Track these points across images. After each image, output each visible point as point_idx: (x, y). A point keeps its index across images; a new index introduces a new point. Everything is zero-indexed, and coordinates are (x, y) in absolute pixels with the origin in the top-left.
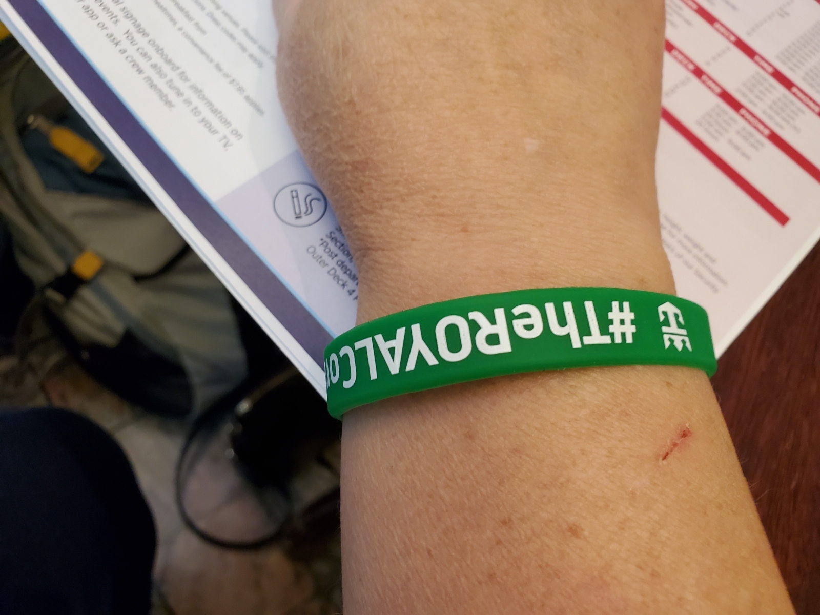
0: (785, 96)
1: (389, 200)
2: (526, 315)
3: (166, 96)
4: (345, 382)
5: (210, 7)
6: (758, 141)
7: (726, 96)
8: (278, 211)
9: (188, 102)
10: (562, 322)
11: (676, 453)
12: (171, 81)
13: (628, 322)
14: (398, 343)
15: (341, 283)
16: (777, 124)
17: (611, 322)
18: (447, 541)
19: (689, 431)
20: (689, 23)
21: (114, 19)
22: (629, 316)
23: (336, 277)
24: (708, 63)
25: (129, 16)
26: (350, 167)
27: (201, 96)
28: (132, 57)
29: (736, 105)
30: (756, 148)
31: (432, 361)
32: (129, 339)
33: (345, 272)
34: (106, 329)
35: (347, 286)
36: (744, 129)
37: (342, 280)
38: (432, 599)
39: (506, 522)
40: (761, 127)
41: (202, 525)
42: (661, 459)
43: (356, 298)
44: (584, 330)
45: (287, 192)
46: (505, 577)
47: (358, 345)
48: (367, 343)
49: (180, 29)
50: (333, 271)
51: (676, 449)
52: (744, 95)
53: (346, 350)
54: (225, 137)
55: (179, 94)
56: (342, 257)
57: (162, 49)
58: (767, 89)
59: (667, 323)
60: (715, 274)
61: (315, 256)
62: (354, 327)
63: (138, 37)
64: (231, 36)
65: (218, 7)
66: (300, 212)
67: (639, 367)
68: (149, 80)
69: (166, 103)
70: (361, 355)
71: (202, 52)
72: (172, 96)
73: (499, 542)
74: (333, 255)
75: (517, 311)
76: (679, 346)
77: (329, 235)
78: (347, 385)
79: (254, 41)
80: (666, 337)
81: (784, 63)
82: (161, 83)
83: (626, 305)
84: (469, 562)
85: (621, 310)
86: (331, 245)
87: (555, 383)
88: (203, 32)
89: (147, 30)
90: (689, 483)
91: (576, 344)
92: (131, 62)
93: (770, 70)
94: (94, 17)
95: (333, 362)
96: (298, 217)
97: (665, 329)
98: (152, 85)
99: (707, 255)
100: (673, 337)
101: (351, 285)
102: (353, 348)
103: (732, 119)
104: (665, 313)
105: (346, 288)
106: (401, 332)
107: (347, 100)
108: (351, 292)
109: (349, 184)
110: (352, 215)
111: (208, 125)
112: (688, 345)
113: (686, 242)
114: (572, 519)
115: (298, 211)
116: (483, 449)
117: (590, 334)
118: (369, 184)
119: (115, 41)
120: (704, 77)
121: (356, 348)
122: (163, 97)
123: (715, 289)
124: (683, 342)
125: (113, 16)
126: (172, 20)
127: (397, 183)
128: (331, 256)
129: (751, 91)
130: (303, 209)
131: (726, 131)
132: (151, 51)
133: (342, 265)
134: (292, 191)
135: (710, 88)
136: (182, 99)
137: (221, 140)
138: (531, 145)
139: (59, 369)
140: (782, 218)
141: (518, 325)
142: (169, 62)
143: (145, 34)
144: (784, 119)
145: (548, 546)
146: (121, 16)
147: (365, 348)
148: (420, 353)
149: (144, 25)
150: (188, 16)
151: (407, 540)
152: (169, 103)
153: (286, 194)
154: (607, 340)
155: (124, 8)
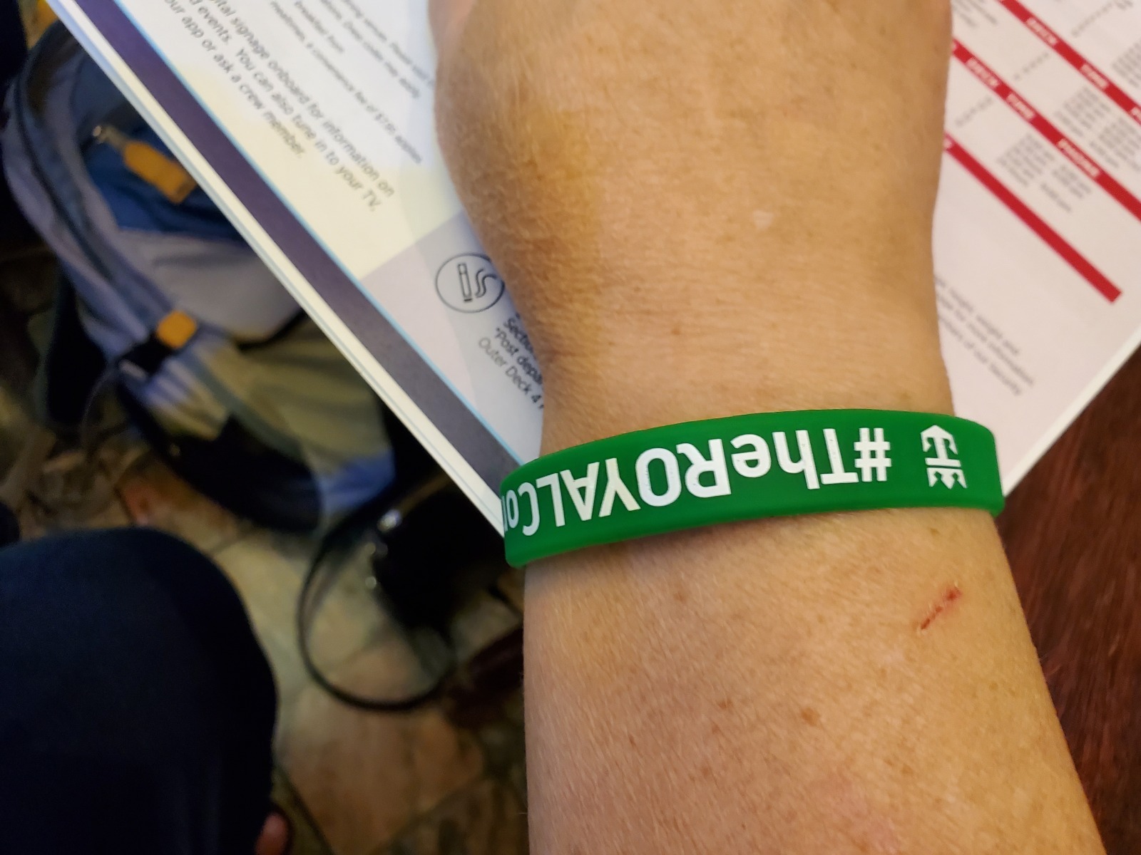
0: (1121, 121)
1: (580, 291)
2: (750, 448)
3: (293, 137)
4: (525, 528)
5: (348, 14)
6: (1082, 185)
7: (1040, 123)
8: (441, 293)
9: (321, 145)
10: (795, 456)
11: (940, 620)
12: (299, 117)
13: (880, 454)
14: (590, 482)
15: (523, 386)
16: (1110, 161)
17: (858, 455)
18: (653, 726)
19: (958, 592)
20: (993, 20)
21: (224, 35)
22: (882, 445)
23: (517, 379)
24: (1017, 77)
25: (242, 30)
26: (531, 247)
27: (338, 138)
28: (247, 86)
29: (1053, 135)
30: (1080, 196)
31: (632, 505)
32: (234, 428)
33: (528, 373)
34: (203, 417)
35: (531, 390)
36: (1064, 168)
37: (524, 383)
38: (634, 798)
39: (725, 705)
40: (1087, 165)
41: (333, 678)
42: (919, 628)
43: (542, 406)
44: (823, 465)
45: (452, 266)
46: (722, 773)
47: (541, 482)
48: (551, 480)
49: (310, 46)
50: (512, 372)
51: (940, 614)
52: (1066, 121)
53: (526, 487)
54: (371, 193)
55: (310, 134)
56: (523, 352)
57: (287, 75)
58: (1097, 112)
59: (933, 453)
60: (1017, 370)
61: (490, 351)
62: (537, 458)
63: (255, 58)
64: (377, 55)
65: (359, 14)
66: (470, 294)
67: (895, 511)
68: (270, 116)
69: (293, 147)
70: (545, 494)
71: (339, 77)
72: (300, 137)
73: (716, 729)
74: (513, 350)
75: (738, 442)
76: (949, 482)
77: (507, 323)
78: (529, 531)
79: (407, 60)
80: (931, 472)
81: (1122, 74)
82: (285, 120)
83: (879, 432)
84: (679, 754)
85: (872, 438)
86: (511, 337)
87: (786, 531)
88: (340, 49)
89: (267, 49)
90: (955, 658)
91: (813, 483)
92: (246, 93)
93: (1103, 84)
94: (199, 34)
95: (511, 501)
96: (468, 300)
97: (930, 461)
98: (275, 124)
99: (1007, 344)
100: (940, 470)
101: (536, 389)
102: (535, 485)
103: (1047, 155)
104: (931, 440)
105: (530, 394)
106: (593, 468)
107: (526, 159)
108: (535, 399)
109: (530, 268)
110: (534, 308)
111: (348, 176)
112: (962, 480)
113: (978, 326)
114: (806, 702)
115: (467, 292)
116: (696, 613)
117: (830, 471)
118: (555, 269)
119: (226, 65)
120: (1011, 97)
121: (539, 486)
122: (289, 138)
123: (1016, 390)
124: (955, 476)
125: (222, 31)
126: (299, 33)
127: (590, 270)
128: (509, 351)
129: (1076, 115)
130: (474, 289)
131: (1039, 171)
132: (272, 76)
133: (524, 363)
134: (459, 265)
135: (1018, 111)
136: (314, 141)
137: (365, 197)
138: (762, 219)
139: (139, 468)
140: (1110, 291)
141: (739, 460)
142: (296, 91)
143: (263, 53)
144: (1119, 154)
145: (775, 735)
146: (232, 30)
147: (549, 486)
148: (617, 496)
149: (262, 43)
150: (319, 28)
151: (605, 725)
152: (296, 147)
153: (452, 269)
154: (852, 478)
155: (236, 20)
